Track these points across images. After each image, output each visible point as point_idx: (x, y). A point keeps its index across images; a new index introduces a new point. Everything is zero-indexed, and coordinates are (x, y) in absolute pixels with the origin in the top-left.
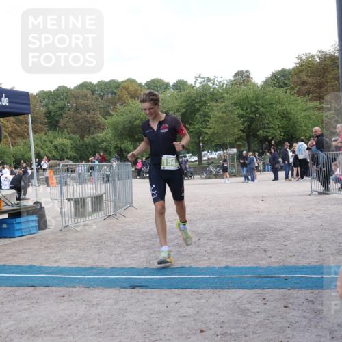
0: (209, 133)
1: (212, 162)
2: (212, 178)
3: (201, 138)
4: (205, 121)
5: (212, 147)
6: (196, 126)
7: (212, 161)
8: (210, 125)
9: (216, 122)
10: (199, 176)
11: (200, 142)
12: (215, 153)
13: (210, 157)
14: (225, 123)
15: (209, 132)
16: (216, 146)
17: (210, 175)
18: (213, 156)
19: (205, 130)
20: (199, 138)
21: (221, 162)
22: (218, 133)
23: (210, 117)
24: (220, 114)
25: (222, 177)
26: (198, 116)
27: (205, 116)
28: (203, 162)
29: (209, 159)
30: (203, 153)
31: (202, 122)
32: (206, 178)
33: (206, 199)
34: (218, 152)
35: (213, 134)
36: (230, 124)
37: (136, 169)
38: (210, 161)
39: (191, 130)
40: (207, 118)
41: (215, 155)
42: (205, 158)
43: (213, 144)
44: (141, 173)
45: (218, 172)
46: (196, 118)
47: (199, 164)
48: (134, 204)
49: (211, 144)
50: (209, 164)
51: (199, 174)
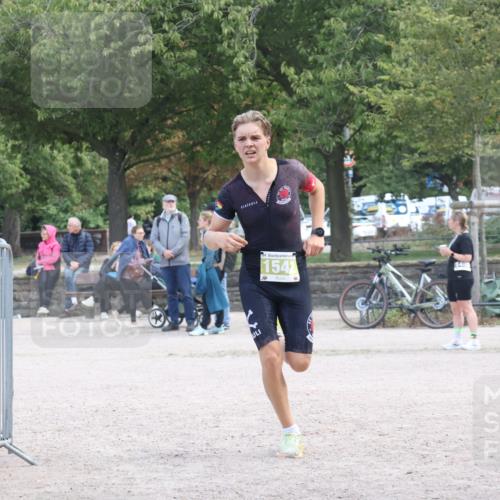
0: (389, 107)
1: (399, 251)
2: (394, 325)
3: (348, 132)
4: (369, 51)
5: (402, 177)
6: (329, 74)
7: (399, 242)
8: (391, 68)
9: (424, 54)
10: (334, 314)
11: (341, 149)
12: (411, 205)
13: (391, 222)
14: (467, 61)
15: (390, 101)
16: (419, 170)
17: (387, 311)
18: (402, 221)
19: (371, 95)
20: (338, 129)
21: (445, 249)
22: (429, 107)
23: (394, 34)
24: (445, 19)
25: (442, 319)
26: (337, 24)
27: (371, 26)
28: (356, 247)
29: (382, 233)
30: (358, 203)
31: (356, 55)
32: (364, 324)
33: (361, 426)
34: (430, 202)
35: (408, 112)
36: (490, 66)
37: (30, 271)
38: (388, 245)
39: (304, 90)
40: (380, 38)
41: (411, 214)
42: (362, 228)
43: (406, 164)
44: (59, 290)
45: (424, 298)
46: (330, 34)
47: (333, 257)
48: (19, 440)
49: (396, 161)
50: (384, 259)
51: (332, 304)
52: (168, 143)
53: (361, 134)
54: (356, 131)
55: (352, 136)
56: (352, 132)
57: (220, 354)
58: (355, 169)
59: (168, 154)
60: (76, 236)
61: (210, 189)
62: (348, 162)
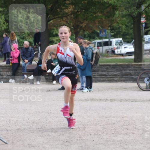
32: (148, 89)
52: (66, 11)
53: (148, 8)
54: (146, 7)
55: (145, 9)
56: (145, 7)
57: (87, 100)
58: (146, 24)
59: (66, 15)
60: (27, 49)
61: (84, 31)
62: (143, 20)
